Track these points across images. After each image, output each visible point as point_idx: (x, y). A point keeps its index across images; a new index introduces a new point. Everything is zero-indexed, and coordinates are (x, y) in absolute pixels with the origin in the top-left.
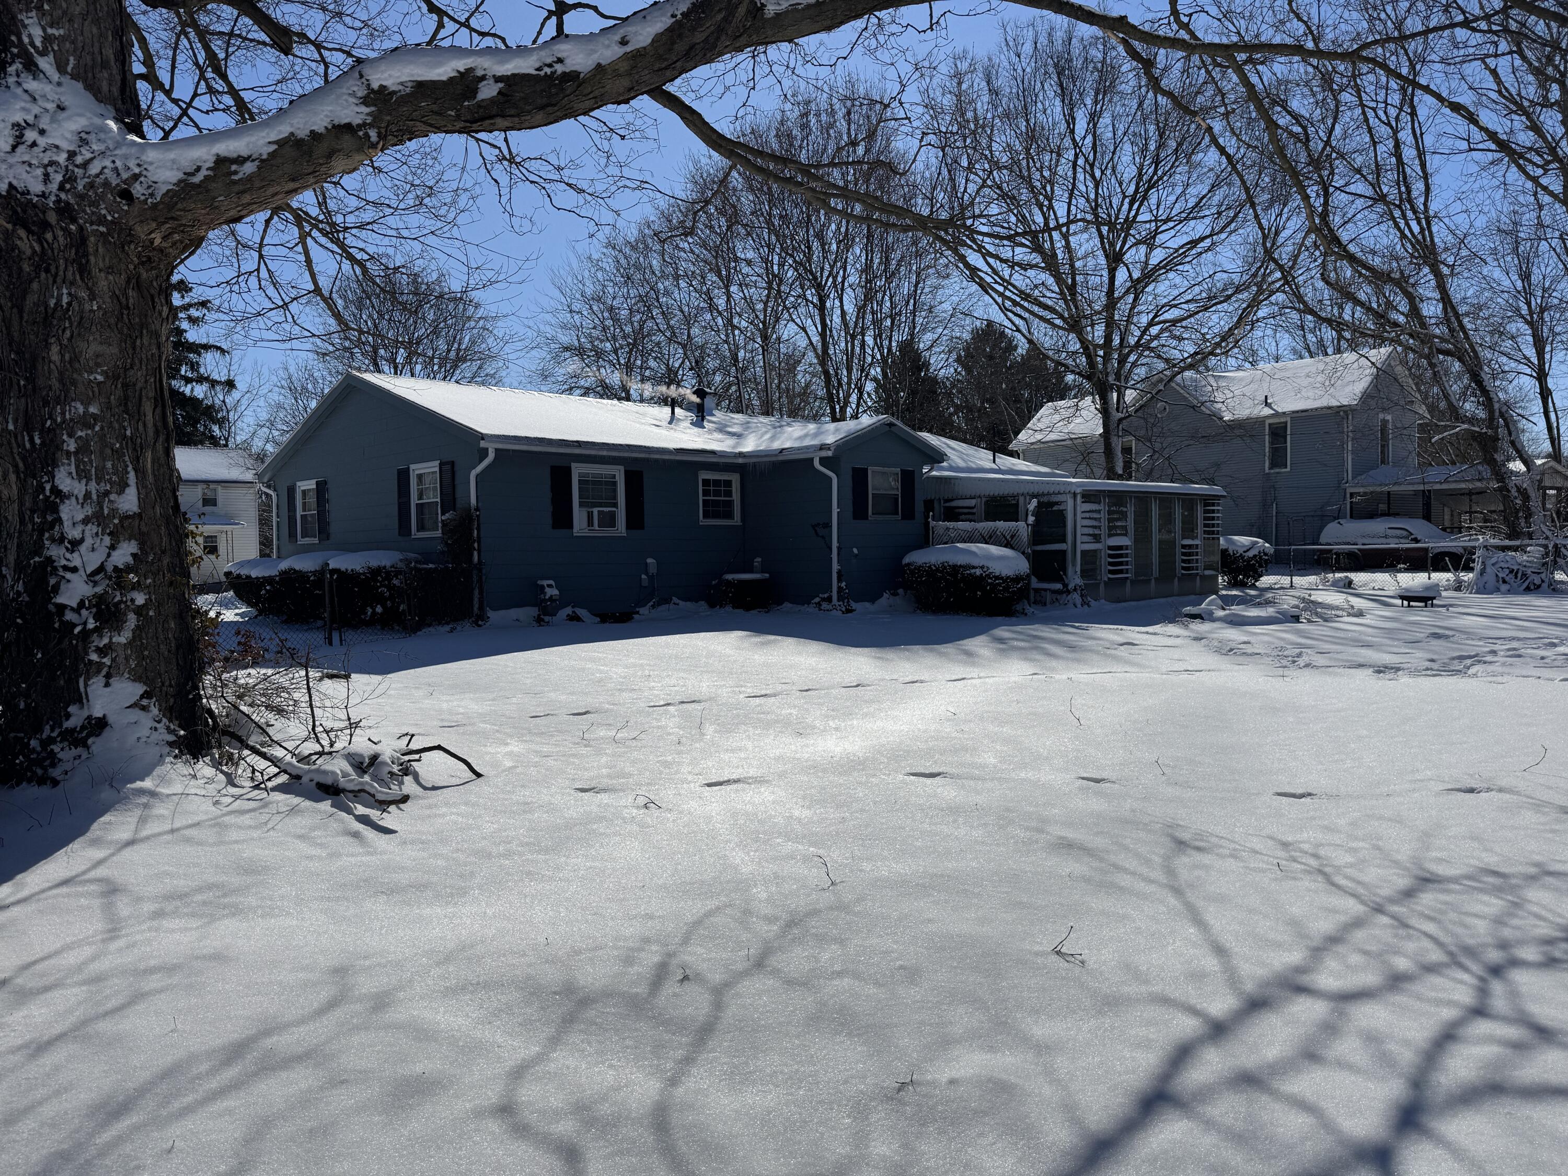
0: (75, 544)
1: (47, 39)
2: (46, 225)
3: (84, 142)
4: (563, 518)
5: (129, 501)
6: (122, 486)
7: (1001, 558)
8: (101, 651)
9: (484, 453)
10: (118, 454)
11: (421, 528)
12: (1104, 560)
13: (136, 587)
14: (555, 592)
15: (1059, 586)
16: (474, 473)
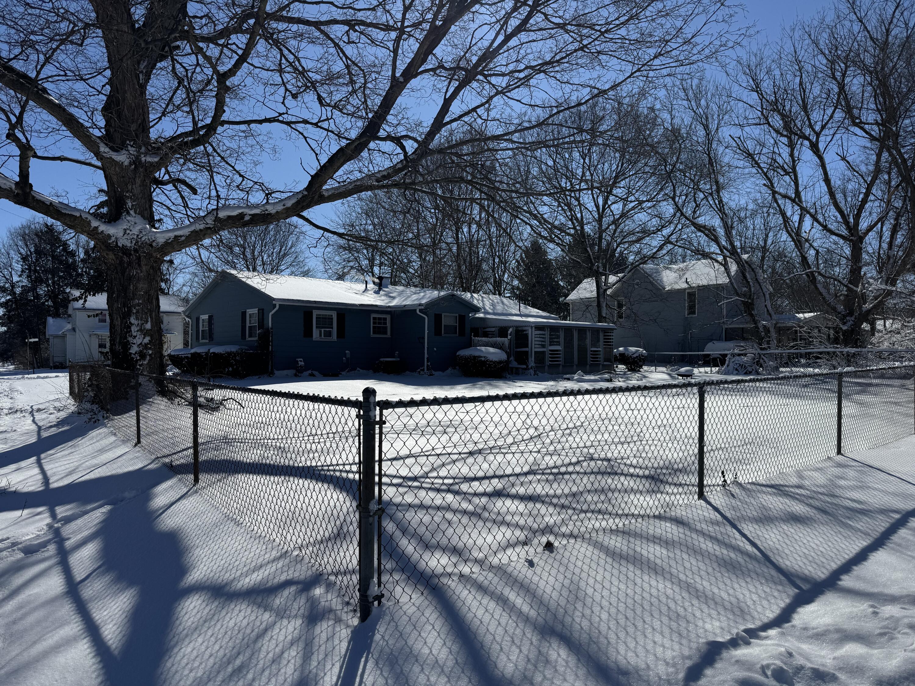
0: (135, 337)
1: (132, 205)
2: (131, 254)
3: (141, 232)
4: (308, 333)
5: (148, 326)
6: (147, 322)
7: (493, 353)
8: (140, 365)
9: (275, 306)
10: (146, 313)
11: (250, 336)
12: (547, 356)
13: (150, 349)
14: (303, 363)
15: (525, 366)
16: (271, 314)
